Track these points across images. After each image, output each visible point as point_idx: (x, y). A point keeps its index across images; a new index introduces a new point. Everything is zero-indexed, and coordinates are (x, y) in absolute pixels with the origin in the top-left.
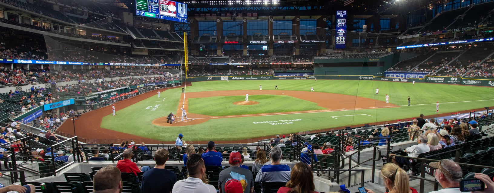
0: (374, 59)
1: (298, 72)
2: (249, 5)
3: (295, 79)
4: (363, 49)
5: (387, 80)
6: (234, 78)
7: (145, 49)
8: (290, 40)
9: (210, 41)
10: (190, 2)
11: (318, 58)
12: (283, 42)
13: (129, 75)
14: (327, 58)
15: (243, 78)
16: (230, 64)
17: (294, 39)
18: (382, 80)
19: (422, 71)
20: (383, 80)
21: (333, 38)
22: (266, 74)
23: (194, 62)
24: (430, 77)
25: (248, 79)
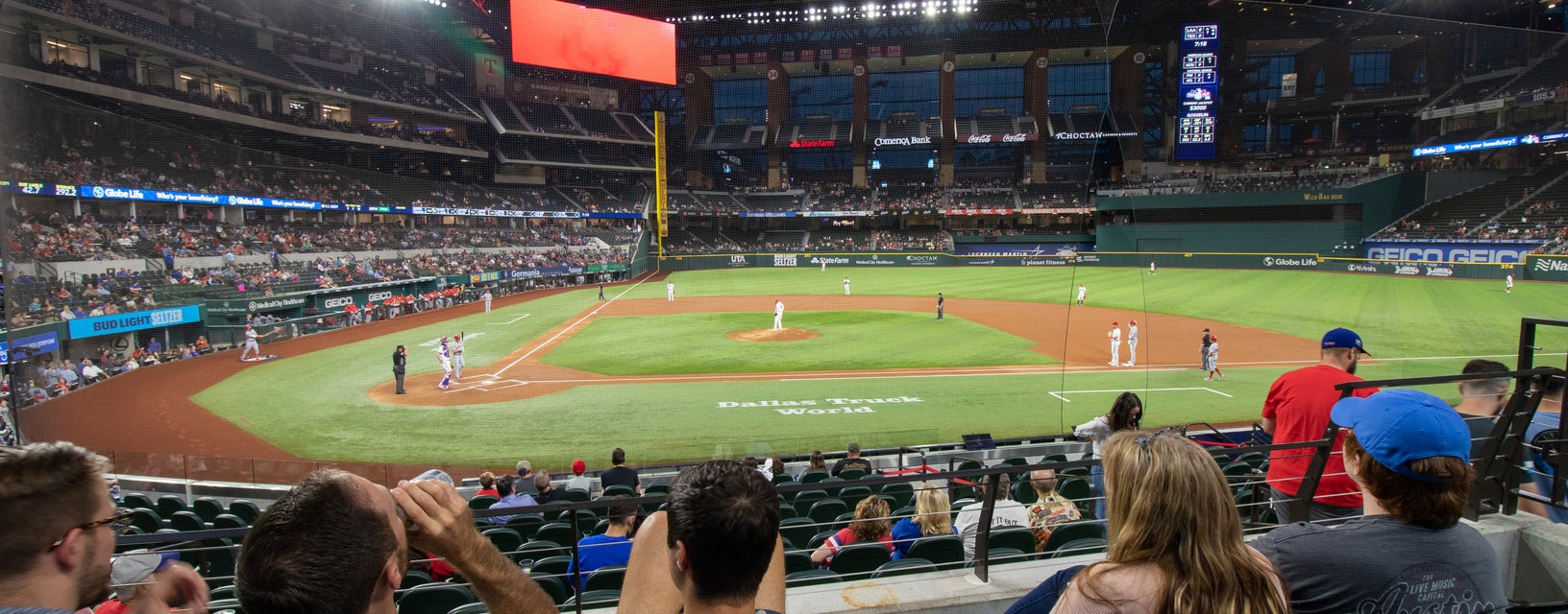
0: (1321, 195)
1: (1037, 243)
2: (875, 18)
3: (1026, 265)
4: (1283, 158)
5: (1371, 269)
6: (817, 262)
7: (532, 166)
8: (1012, 134)
9: (746, 140)
10: (684, 19)
11: (1110, 193)
12: (986, 139)
13: (467, 243)
14: (1145, 192)
15: (846, 261)
16: (806, 214)
17: (1025, 128)
18: (1351, 269)
19: (1516, 237)
20: (1356, 271)
21: (1169, 122)
22: (925, 249)
23: (690, 209)
24: (1546, 259)
25: (863, 262)
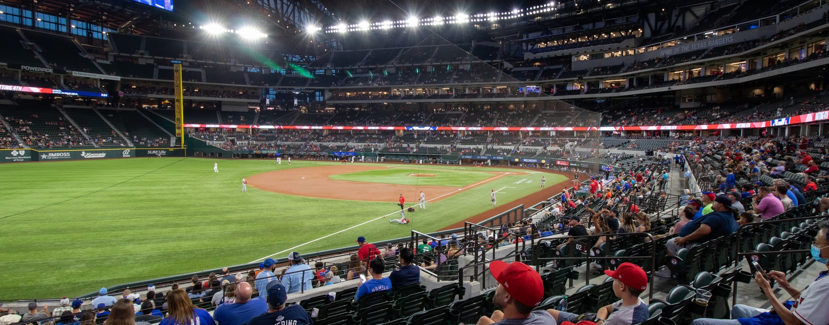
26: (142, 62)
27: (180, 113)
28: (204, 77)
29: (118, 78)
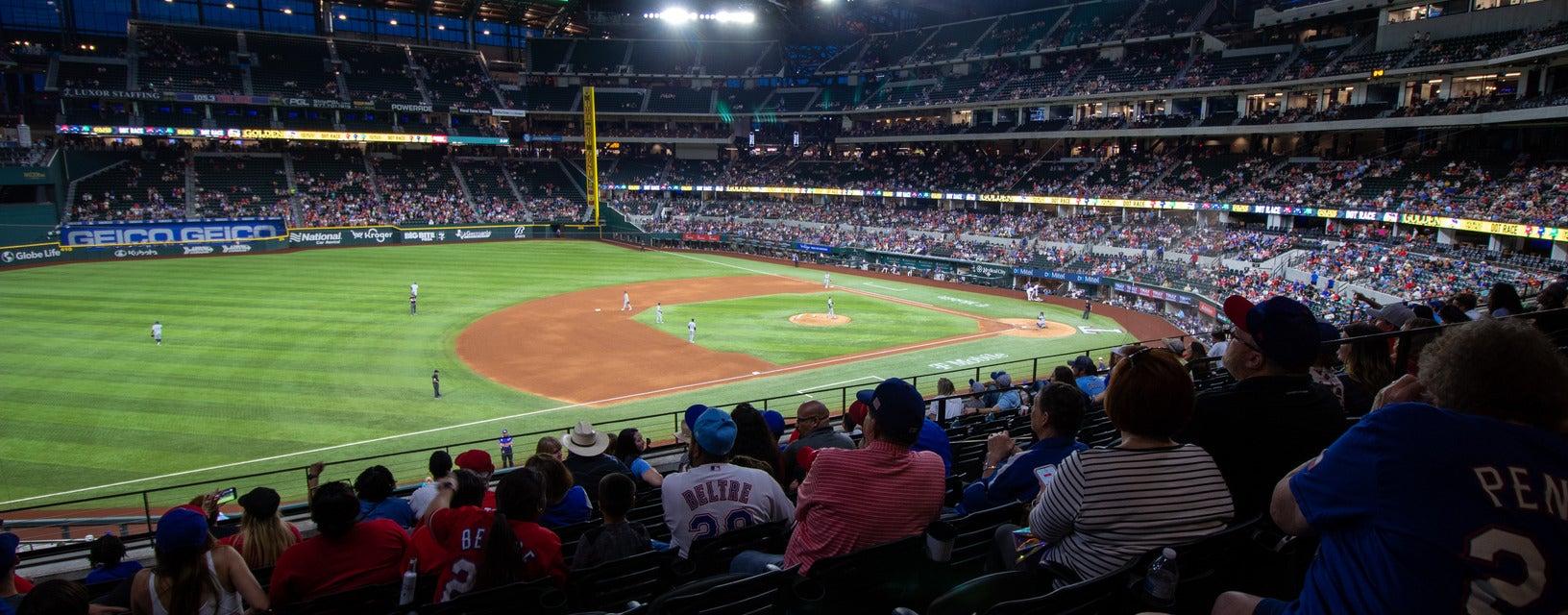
26: (562, 83)
27: (592, 167)
28: (645, 103)
29: (522, 113)
